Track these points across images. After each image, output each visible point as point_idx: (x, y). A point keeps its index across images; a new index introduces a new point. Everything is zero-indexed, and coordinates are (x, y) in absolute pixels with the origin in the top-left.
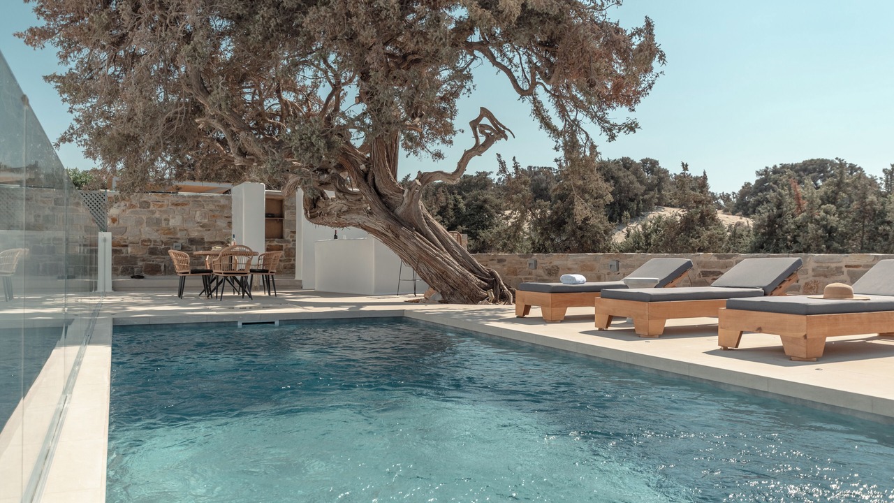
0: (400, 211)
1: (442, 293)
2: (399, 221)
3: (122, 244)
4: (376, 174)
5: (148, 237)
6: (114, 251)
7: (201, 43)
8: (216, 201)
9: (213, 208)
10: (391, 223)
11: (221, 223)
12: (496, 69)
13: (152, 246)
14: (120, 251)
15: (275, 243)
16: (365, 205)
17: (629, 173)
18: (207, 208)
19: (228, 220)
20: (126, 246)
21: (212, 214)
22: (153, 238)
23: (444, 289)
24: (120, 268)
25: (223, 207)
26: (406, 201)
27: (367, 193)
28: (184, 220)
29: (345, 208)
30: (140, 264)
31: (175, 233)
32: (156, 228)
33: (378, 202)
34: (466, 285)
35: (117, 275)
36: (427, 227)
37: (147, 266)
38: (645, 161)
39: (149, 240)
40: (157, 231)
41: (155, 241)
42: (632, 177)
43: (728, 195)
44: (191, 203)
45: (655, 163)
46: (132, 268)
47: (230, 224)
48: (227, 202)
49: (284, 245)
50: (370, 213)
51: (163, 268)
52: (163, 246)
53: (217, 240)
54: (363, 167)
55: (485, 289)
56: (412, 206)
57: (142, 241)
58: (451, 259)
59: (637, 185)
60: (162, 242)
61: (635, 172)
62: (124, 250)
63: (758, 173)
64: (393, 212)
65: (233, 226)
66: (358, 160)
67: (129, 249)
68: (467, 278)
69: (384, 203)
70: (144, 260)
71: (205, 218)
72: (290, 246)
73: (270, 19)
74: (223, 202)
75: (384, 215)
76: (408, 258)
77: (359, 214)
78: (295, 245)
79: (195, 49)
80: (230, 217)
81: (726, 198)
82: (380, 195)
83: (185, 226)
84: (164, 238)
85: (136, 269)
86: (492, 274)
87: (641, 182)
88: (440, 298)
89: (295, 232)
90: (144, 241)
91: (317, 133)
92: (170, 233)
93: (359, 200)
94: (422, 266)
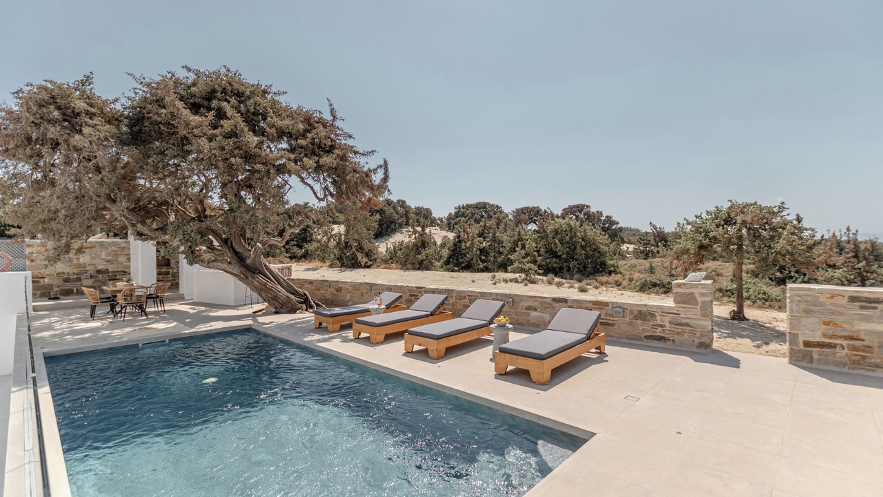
0: (249, 261)
1: (275, 308)
2: (248, 268)
3: (40, 276)
4: (233, 241)
5: (62, 271)
6: (33, 282)
7: (107, 176)
8: (118, 245)
9: (116, 249)
10: (243, 269)
11: (122, 259)
12: (304, 186)
13: (65, 277)
14: (38, 282)
15: (164, 270)
16: (226, 258)
17: (390, 208)
18: (110, 250)
19: (128, 256)
20: (44, 278)
21: (115, 253)
22: (66, 271)
23: (277, 305)
24: (39, 293)
25: (123, 248)
26: (252, 256)
27: (228, 251)
28: (92, 258)
29: (213, 258)
30: (56, 289)
31: (85, 267)
32: (68, 264)
33: (235, 257)
34: (290, 302)
35: (36, 298)
36: (266, 271)
37: (62, 291)
38: (399, 201)
39: (63, 273)
40: (70, 266)
41: (68, 273)
42: (392, 210)
43: (442, 218)
44: (98, 247)
45: (404, 202)
46: (49, 293)
47: (129, 259)
48: (126, 245)
49: (170, 271)
50: (230, 263)
51: (75, 291)
52: (75, 276)
53: (119, 270)
54: (224, 236)
55: (301, 303)
56: (256, 259)
57: (57, 274)
58: (281, 288)
59: (395, 214)
60: (74, 273)
61: (394, 208)
62: (41, 280)
63: (456, 208)
64: (244, 262)
65: (131, 260)
66: (221, 232)
67: (46, 280)
68: (289, 298)
69: (239, 257)
70: (59, 287)
71: (109, 256)
72: (175, 271)
73: (159, 162)
74: (123, 245)
75: (238, 264)
76: (255, 289)
77: (222, 263)
78: (178, 270)
79: (102, 180)
80: (129, 255)
81: (441, 220)
82: (236, 253)
83: (93, 262)
84: (76, 271)
85: (52, 293)
86: (305, 294)
87: (397, 213)
88: (274, 310)
89: (178, 262)
90: (60, 273)
91: (195, 231)
92: (81, 267)
93: (223, 254)
94: (263, 293)
